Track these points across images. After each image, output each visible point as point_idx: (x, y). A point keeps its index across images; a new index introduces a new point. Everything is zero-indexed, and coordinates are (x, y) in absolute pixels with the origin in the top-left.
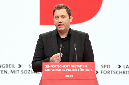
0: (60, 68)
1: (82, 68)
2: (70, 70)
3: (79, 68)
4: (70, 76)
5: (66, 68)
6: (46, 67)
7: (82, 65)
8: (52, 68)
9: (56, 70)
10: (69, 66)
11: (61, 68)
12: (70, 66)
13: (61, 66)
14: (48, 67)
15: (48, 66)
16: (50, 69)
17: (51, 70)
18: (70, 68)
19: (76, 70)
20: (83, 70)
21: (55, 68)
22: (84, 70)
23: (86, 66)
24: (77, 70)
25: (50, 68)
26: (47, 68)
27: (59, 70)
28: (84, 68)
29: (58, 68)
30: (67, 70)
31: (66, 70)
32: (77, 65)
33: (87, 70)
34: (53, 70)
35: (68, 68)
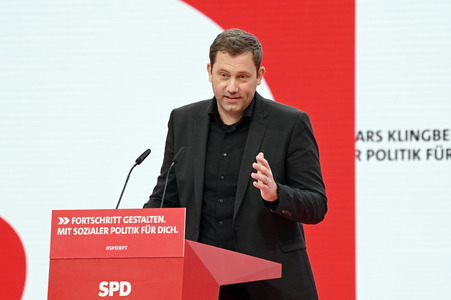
0: (95, 226)
1: (152, 224)
2: (121, 230)
3: (144, 224)
4: (120, 248)
5: (109, 226)
6: (60, 223)
7: (151, 217)
8: (75, 225)
9: (85, 231)
10: (119, 218)
11: (99, 226)
12: (122, 220)
13: (98, 220)
14: (66, 223)
15: (66, 219)
16: (70, 229)
17: (72, 231)
18: (122, 225)
19: (136, 230)
20: (153, 230)
21: (83, 226)
22: (156, 231)
23: (161, 219)
24: (140, 230)
25: (69, 225)
26: (62, 226)
27: (93, 231)
28: (157, 225)
29: (90, 226)
30: (113, 230)
31: (109, 231)
32: (139, 217)
33: (164, 230)
34: (77, 232)
35: (116, 225)
